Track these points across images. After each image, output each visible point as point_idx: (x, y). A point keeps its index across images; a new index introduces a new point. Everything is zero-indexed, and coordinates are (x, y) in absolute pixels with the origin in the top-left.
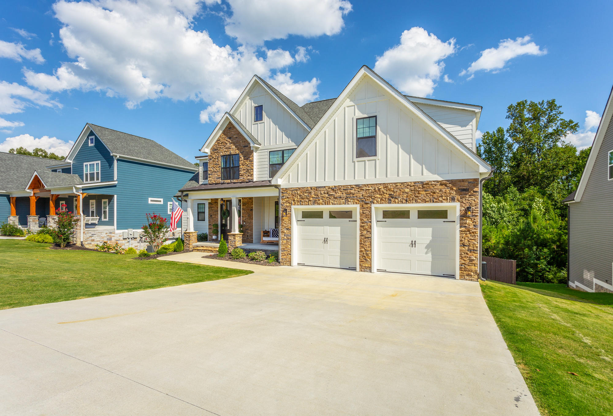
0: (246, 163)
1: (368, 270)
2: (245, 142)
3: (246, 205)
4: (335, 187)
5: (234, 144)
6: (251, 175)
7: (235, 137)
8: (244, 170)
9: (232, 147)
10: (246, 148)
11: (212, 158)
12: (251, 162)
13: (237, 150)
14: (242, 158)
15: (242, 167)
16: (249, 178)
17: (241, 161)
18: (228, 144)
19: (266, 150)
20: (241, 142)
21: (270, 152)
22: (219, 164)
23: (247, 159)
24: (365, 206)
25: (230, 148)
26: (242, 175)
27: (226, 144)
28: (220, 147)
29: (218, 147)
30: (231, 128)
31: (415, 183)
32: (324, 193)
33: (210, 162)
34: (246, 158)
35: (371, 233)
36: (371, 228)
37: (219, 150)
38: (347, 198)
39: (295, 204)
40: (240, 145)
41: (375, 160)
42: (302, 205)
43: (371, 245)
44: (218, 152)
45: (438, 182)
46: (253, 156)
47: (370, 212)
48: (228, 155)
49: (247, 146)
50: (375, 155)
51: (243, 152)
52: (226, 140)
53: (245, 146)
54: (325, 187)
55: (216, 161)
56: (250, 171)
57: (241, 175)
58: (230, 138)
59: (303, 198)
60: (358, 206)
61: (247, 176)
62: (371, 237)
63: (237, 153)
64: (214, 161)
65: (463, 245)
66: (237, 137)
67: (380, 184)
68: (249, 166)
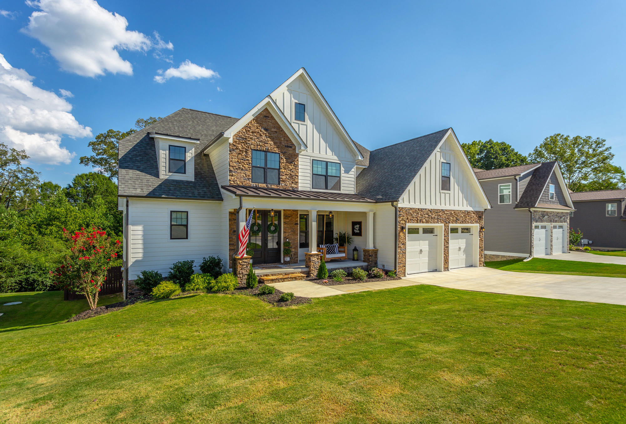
0: (289, 168)
1: (446, 270)
2: (287, 141)
3: (290, 218)
4: (432, 210)
5: (273, 139)
6: (296, 183)
7: (273, 130)
8: (286, 174)
9: (270, 142)
10: (290, 149)
11: (237, 149)
12: (296, 167)
13: (277, 148)
14: (285, 160)
15: (283, 171)
16: (293, 185)
17: (283, 163)
18: (264, 137)
19: (309, 158)
20: (283, 139)
21: (313, 160)
22: (248, 160)
23: (292, 163)
24: (446, 225)
25: (267, 143)
26: (284, 181)
27: (261, 135)
28: (251, 137)
29: (247, 135)
30: (269, 117)
31: (465, 211)
32: (426, 214)
33: (233, 154)
34: (289, 160)
35: (448, 244)
36: (448, 240)
37: (249, 141)
38: (438, 219)
39: (408, 222)
40: (280, 143)
41: (450, 194)
42: (413, 223)
43: (448, 252)
44: (247, 143)
45: (472, 211)
46: (298, 160)
47: (448, 229)
48: (263, 151)
49: (291, 147)
50: (450, 190)
51: (285, 152)
52: (261, 131)
53: (288, 147)
54: (426, 209)
55: (243, 154)
56: (294, 177)
57: (282, 181)
58: (266, 130)
59: (413, 217)
60: (443, 225)
61: (290, 182)
62: (448, 247)
63: (277, 152)
64: (239, 154)
65: (480, 248)
66: (276, 132)
67: (452, 210)
68: (293, 172)
